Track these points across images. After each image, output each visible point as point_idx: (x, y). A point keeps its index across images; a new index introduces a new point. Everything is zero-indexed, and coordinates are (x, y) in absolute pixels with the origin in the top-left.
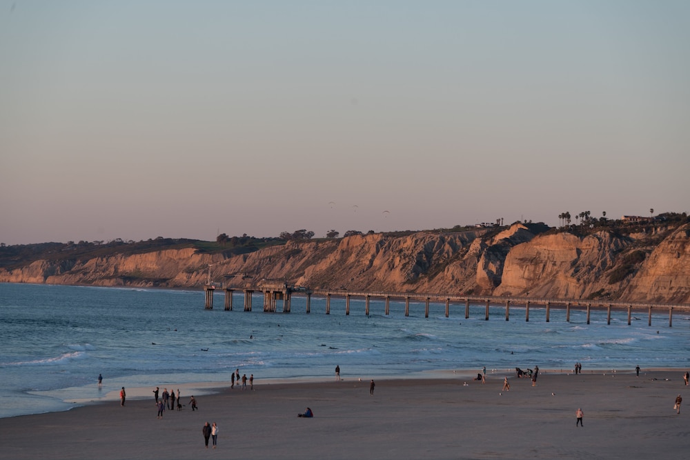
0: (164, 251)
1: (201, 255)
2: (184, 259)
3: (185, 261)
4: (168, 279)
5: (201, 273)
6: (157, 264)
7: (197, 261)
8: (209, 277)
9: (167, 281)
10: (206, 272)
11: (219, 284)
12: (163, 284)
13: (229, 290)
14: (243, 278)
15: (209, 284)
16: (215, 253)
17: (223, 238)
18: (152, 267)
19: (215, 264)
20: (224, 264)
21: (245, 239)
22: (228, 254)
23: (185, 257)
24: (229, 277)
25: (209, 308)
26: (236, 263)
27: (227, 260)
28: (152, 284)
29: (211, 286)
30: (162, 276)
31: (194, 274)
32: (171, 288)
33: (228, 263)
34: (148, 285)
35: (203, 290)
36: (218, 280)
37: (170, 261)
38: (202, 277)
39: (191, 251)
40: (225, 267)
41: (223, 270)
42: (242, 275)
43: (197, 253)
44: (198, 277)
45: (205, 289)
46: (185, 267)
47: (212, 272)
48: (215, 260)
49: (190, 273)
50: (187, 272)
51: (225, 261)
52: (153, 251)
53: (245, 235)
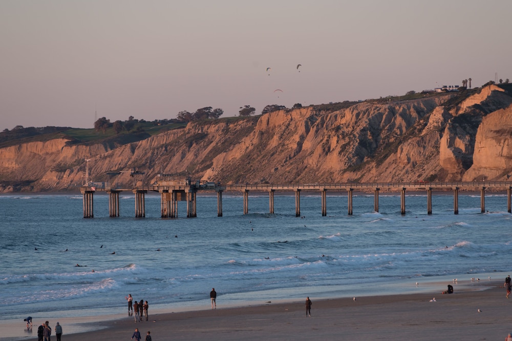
0: (25, 145)
1: (74, 147)
2: (52, 153)
3: (53, 156)
4: (33, 181)
5: (75, 171)
6: (16, 161)
7: (70, 155)
8: (87, 175)
9: (32, 184)
10: (82, 169)
11: (100, 184)
12: (28, 188)
13: (113, 192)
14: (132, 175)
15: (87, 185)
16: (92, 144)
17: (102, 123)
18: (10, 166)
19: (94, 159)
20: (105, 158)
21: (132, 123)
22: (110, 144)
23: (54, 150)
24: (113, 174)
25: (89, 217)
26: (122, 155)
27: (110, 152)
28: (11, 189)
29: (89, 187)
30: (24, 178)
31: (67, 172)
32: (37, 193)
33: (111, 156)
34: (6, 190)
35: (80, 193)
36: (99, 178)
37: (34, 157)
38: (77, 176)
39: (61, 143)
40: (107, 161)
41: (105, 166)
42: (130, 171)
43: (69, 144)
44: (72, 176)
45: (83, 192)
46: (54, 164)
47: (90, 169)
48: (93, 153)
49: (61, 171)
50: (57, 171)
51: (106, 154)
52: (11, 145)
53: (131, 117)
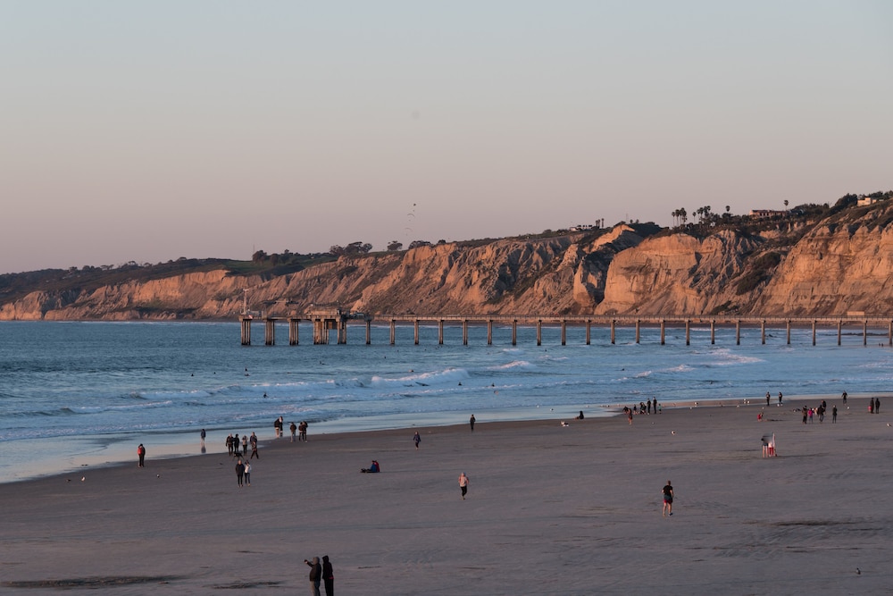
0: (188, 275)
1: (233, 278)
2: (213, 283)
3: (214, 286)
4: (194, 309)
5: (234, 300)
6: (180, 290)
7: (230, 285)
8: (245, 304)
9: (194, 312)
10: (241, 298)
11: (257, 312)
12: (190, 315)
13: (269, 320)
14: (287, 304)
15: (244, 313)
16: (250, 275)
17: (260, 256)
18: (174, 295)
19: (251, 289)
20: (262, 288)
21: (287, 255)
22: (267, 276)
23: (215, 280)
24: (269, 304)
25: (246, 344)
26: (277, 286)
27: (267, 283)
28: (175, 316)
29: (247, 315)
30: (187, 306)
31: (227, 301)
32: (198, 320)
33: (268, 286)
34: (170, 317)
35: (238, 321)
36: (256, 307)
37: (196, 286)
38: (236, 305)
39: (221, 273)
40: (264, 291)
41: (261, 296)
42: (285, 301)
43: (228, 275)
44: (231, 305)
45: (241, 319)
46: (215, 294)
47: (248, 299)
48: (251, 284)
49: (221, 300)
50: (217, 300)
51: (263, 284)
52: (174, 275)
53: (287, 251)
